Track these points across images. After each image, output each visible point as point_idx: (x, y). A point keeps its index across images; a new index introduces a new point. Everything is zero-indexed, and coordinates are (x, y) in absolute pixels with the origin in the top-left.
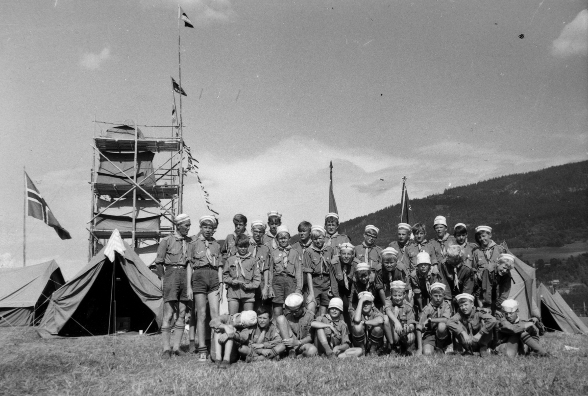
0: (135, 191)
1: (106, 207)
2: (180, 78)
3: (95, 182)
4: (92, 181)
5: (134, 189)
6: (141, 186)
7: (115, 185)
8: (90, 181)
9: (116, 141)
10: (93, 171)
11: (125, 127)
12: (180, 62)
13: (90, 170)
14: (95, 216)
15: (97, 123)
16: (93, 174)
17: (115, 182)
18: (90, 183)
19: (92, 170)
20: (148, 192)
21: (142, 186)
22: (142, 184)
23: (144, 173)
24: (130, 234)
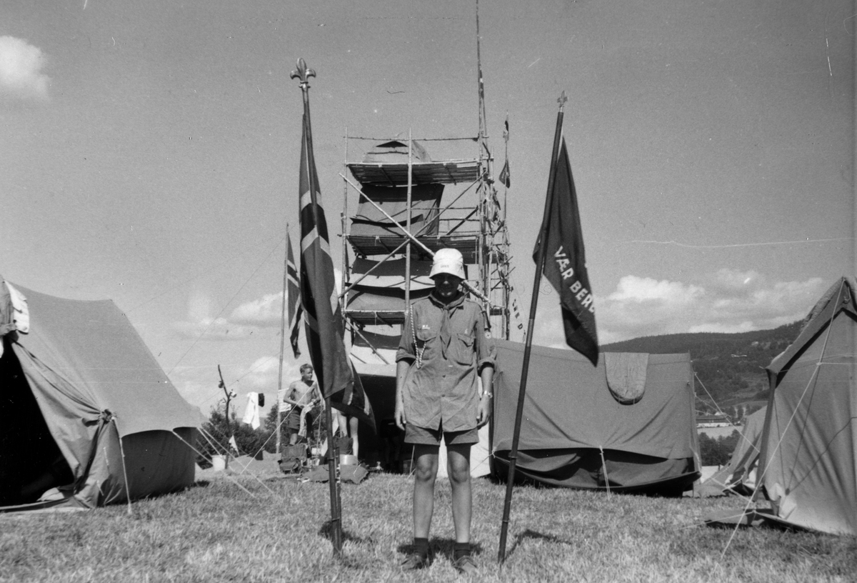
0: (408, 247)
1: (364, 273)
2: (479, 58)
3: (348, 235)
4: (343, 232)
5: (407, 244)
6: (416, 238)
7: (377, 238)
8: (341, 233)
9: (380, 166)
10: (345, 217)
11: (394, 144)
12: (478, 31)
13: (340, 215)
14: (346, 288)
15: (350, 140)
16: (345, 221)
17: (378, 233)
18: (340, 236)
19: (342, 215)
20: (428, 247)
21: (420, 238)
22: (420, 234)
23: (425, 217)
24: (401, 317)
